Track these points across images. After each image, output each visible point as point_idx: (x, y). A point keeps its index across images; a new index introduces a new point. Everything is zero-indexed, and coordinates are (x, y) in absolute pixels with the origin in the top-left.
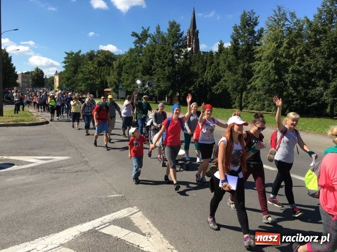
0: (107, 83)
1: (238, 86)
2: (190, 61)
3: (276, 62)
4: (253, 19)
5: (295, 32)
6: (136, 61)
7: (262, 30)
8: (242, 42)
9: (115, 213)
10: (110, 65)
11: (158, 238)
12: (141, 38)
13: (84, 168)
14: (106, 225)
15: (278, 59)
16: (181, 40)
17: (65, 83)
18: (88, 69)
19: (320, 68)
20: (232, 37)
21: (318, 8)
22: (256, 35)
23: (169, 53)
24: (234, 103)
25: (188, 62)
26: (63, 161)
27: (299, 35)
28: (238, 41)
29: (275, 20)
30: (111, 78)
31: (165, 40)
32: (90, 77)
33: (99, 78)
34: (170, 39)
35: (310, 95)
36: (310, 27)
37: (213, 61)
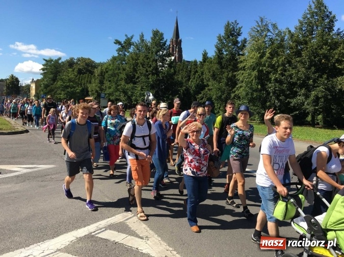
0: (88, 92)
1: (223, 94)
2: (174, 70)
3: (260, 72)
4: (237, 30)
5: (276, 43)
7: (245, 41)
8: (226, 51)
9: (110, 219)
10: (92, 73)
11: (156, 240)
12: (125, 45)
14: (103, 230)
15: (261, 68)
16: (164, 49)
17: (43, 91)
18: (68, 77)
19: (301, 78)
20: (217, 47)
21: (299, 20)
22: (239, 45)
23: (153, 62)
25: (172, 70)
26: (49, 169)
27: (281, 46)
28: (222, 51)
29: (258, 31)
30: (93, 86)
31: (149, 48)
32: (70, 85)
33: (80, 86)
34: (154, 48)
35: (292, 105)
36: (291, 38)
37: (197, 70)
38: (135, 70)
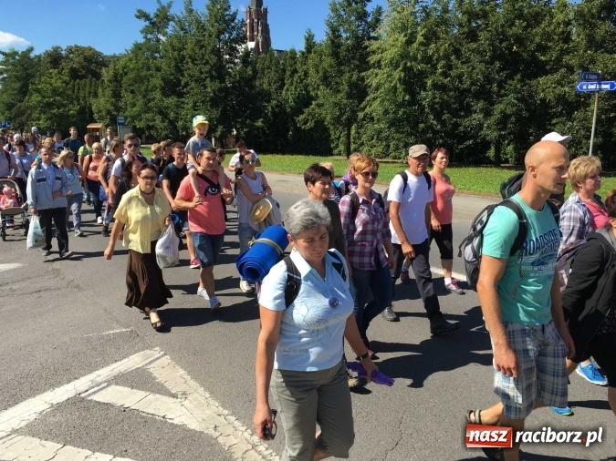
0: (92, 113)
1: (342, 114)
2: (253, 69)
3: (406, 69)
5: (434, 14)
6: (149, 69)
7: (379, 11)
8: (345, 32)
9: (119, 363)
10: (97, 76)
11: (200, 398)
12: (157, 22)
13: (53, 283)
14: (102, 386)
15: (409, 64)
16: (233, 28)
17: (3, 113)
18: (51, 84)
19: (478, 80)
20: (329, 23)
23: (211, 54)
24: (337, 146)
25: (249, 71)
26: (7, 272)
27: (443, 21)
28: (338, 31)
30: (101, 103)
31: (203, 26)
32: (55, 100)
33: (76, 102)
34: (213, 26)
35: (462, 129)
36: (460, 5)
37: (296, 69)
38: (179, 70)
